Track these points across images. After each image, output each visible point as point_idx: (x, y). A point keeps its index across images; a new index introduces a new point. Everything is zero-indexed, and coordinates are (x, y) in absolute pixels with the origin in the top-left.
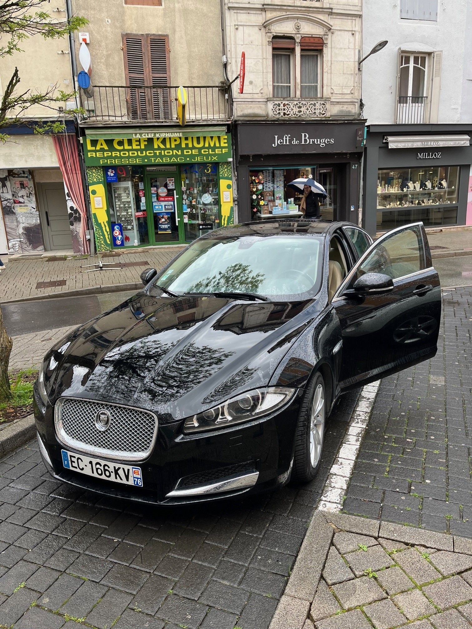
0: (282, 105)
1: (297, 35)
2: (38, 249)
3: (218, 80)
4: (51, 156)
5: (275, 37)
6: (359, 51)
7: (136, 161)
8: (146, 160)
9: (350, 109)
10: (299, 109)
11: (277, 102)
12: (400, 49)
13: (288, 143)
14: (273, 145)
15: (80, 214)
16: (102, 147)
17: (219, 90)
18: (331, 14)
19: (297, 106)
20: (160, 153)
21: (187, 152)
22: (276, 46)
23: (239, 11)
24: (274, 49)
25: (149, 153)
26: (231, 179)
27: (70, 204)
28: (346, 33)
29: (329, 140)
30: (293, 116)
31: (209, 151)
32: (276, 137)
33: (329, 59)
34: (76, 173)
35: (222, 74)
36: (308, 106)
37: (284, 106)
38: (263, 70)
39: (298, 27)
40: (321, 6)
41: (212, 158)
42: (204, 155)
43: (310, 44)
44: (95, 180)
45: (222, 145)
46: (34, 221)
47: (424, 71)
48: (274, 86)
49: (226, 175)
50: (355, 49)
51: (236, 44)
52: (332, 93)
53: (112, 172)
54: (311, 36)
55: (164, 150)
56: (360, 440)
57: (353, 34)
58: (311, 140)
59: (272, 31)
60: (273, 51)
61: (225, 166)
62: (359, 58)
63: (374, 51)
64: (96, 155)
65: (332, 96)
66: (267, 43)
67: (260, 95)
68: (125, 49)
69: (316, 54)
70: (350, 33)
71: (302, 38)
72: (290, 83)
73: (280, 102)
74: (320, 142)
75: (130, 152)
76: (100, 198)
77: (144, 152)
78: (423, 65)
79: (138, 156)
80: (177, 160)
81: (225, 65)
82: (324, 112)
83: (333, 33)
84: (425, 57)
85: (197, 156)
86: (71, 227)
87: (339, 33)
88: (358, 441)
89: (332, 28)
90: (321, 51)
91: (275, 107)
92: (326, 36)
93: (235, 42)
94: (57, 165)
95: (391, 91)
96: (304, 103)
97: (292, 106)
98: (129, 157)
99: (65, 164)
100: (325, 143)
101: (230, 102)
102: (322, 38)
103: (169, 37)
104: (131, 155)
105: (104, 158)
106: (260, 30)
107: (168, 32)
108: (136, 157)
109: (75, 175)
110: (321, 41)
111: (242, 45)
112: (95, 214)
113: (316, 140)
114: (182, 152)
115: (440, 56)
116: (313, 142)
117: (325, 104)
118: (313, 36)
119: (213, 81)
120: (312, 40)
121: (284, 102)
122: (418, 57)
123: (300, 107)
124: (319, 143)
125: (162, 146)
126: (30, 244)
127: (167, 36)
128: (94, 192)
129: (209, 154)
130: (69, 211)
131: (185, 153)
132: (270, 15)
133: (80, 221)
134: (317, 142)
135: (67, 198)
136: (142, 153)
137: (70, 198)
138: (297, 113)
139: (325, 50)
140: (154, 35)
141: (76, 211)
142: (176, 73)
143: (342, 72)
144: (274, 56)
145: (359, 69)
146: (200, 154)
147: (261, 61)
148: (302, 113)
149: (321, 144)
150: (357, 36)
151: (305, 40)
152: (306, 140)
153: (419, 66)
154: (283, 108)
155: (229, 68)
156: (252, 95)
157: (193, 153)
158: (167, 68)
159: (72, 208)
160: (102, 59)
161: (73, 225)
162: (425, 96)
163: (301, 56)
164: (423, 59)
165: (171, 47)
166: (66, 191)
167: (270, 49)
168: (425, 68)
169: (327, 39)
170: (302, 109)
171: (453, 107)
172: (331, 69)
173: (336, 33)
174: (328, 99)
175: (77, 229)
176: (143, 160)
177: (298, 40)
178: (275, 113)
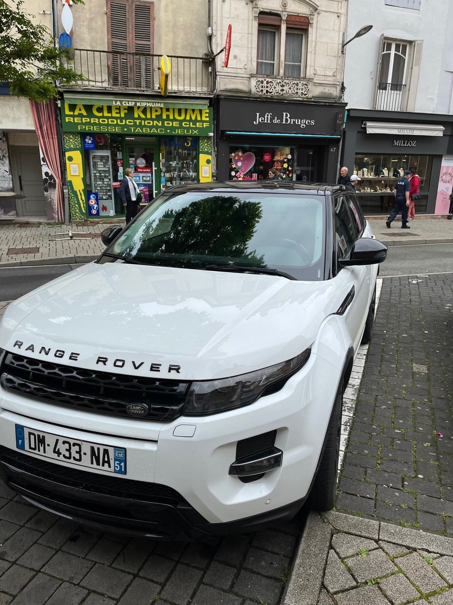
0: (265, 82)
1: (284, 13)
2: (10, 214)
3: (202, 52)
4: (27, 118)
5: (261, 13)
6: (344, 34)
7: (115, 129)
8: (126, 129)
9: (332, 92)
10: (282, 88)
11: (260, 79)
12: (383, 35)
13: (269, 122)
14: (255, 123)
15: (55, 181)
16: (80, 112)
17: (203, 62)
19: (280, 84)
20: (140, 123)
21: (167, 124)
22: (262, 22)
24: (260, 25)
25: (129, 122)
26: (210, 154)
27: (45, 169)
28: (332, 14)
29: (309, 121)
30: (276, 94)
31: (190, 124)
32: (258, 114)
33: (314, 39)
34: (52, 138)
35: (206, 47)
36: (290, 86)
37: (267, 84)
38: (248, 45)
39: (285, 4)
41: (192, 132)
42: (185, 128)
43: (296, 23)
44: (72, 146)
45: (204, 119)
46: (7, 185)
47: (405, 59)
48: (258, 63)
49: (206, 150)
50: (339, 31)
51: (222, 17)
52: (315, 74)
53: (90, 139)
54: (297, 14)
55: (145, 119)
56: (348, 429)
57: (338, 16)
58: (292, 120)
59: (259, 6)
60: (259, 27)
61: (206, 141)
62: (343, 41)
63: (358, 35)
64: (74, 120)
65: (315, 77)
66: (254, 18)
67: (244, 70)
68: (109, 14)
69: (301, 33)
70: (336, 15)
71: (288, 16)
72: (274, 61)
73: (263, 79)
74: (301, 123)
75: (110, 120)
76: (77, 166)
77: (124, 121)
78: (404, 53)
79: (117, 125)
80: (157, 131)
81: (210, 38)
82: (306, 93)
83: (318, 14)
84: (406, 45)
85: (178, 128)
86: (45, 193)
87: (325, 14)
88: (347, 430)
89: (319, 8)
90: (306, 31)
91: (258, 83)
92: (312, 16)
93: (222, 14)
94: (33, 128)
95: (371, 77)
96: (287, 81)
97: (275, 84)
98: (108, 125)
99: (41, 127)
100: (305, 124)
101: (214, 75)
102: (308, 18)
103: (155, 4)
104: (110, 123)
105: (82, 124)
106: (247, 4)
108: (115, 126)
109: (51, 140)
110: (307, 21)
111: (228, 18)
112: (71, 181)
113: (297, 120)
114: (163, 123)
115: (421, 45)
116: (294, 122)
117: (308, 84)
118: (299, 15)
119: (198, 53)
120: (298, 19)
121: (267, 80)
122: (400, 44)
123: (283, 86)
124: (299, 123)
125: (143, 116)
126: (2, 209)
127: (152, 3)
128: (71, 159)
129: (190, 127)
130: (44, 177)
131: (166, 125)
133: (55, 187)
134: (298, 122)
135: (42, 163)
136: (121, 122)
137: (45, 163)
138: (279, 92)
139: (310, 29)
141: (51, 177)
142: (160, 42)
143: (326, 54)
144: (260, 32)
145: (342, 52)
146: (181, 127)
147: (246, 35)
148: (285, 92)
149: (302, 125)
150: (343, 18)
151: (291, 18)
152: (287, 120)
153: (400, 54)
154: (266, 85)
155: (214, 40)
156: (235, 70)
157: (174, 125)
158: (151, 35)
159: (47, 174)
160: (85, 22)
161: (47, 191)
162: (403, 83)
163: (287, 34)
164: (405, 47)
165: (155, 15)
166: (42, 156)
167: (256, 24)
168: (405, 56)
169: (312, 19)
170: (285, 88)
171: (430, 97)
172: (315, 50)
173: (323, 14)
174: (310, 80)
175: (52, 195)
176: (123, 129)
177: (284, 18)
178: (258, 90)
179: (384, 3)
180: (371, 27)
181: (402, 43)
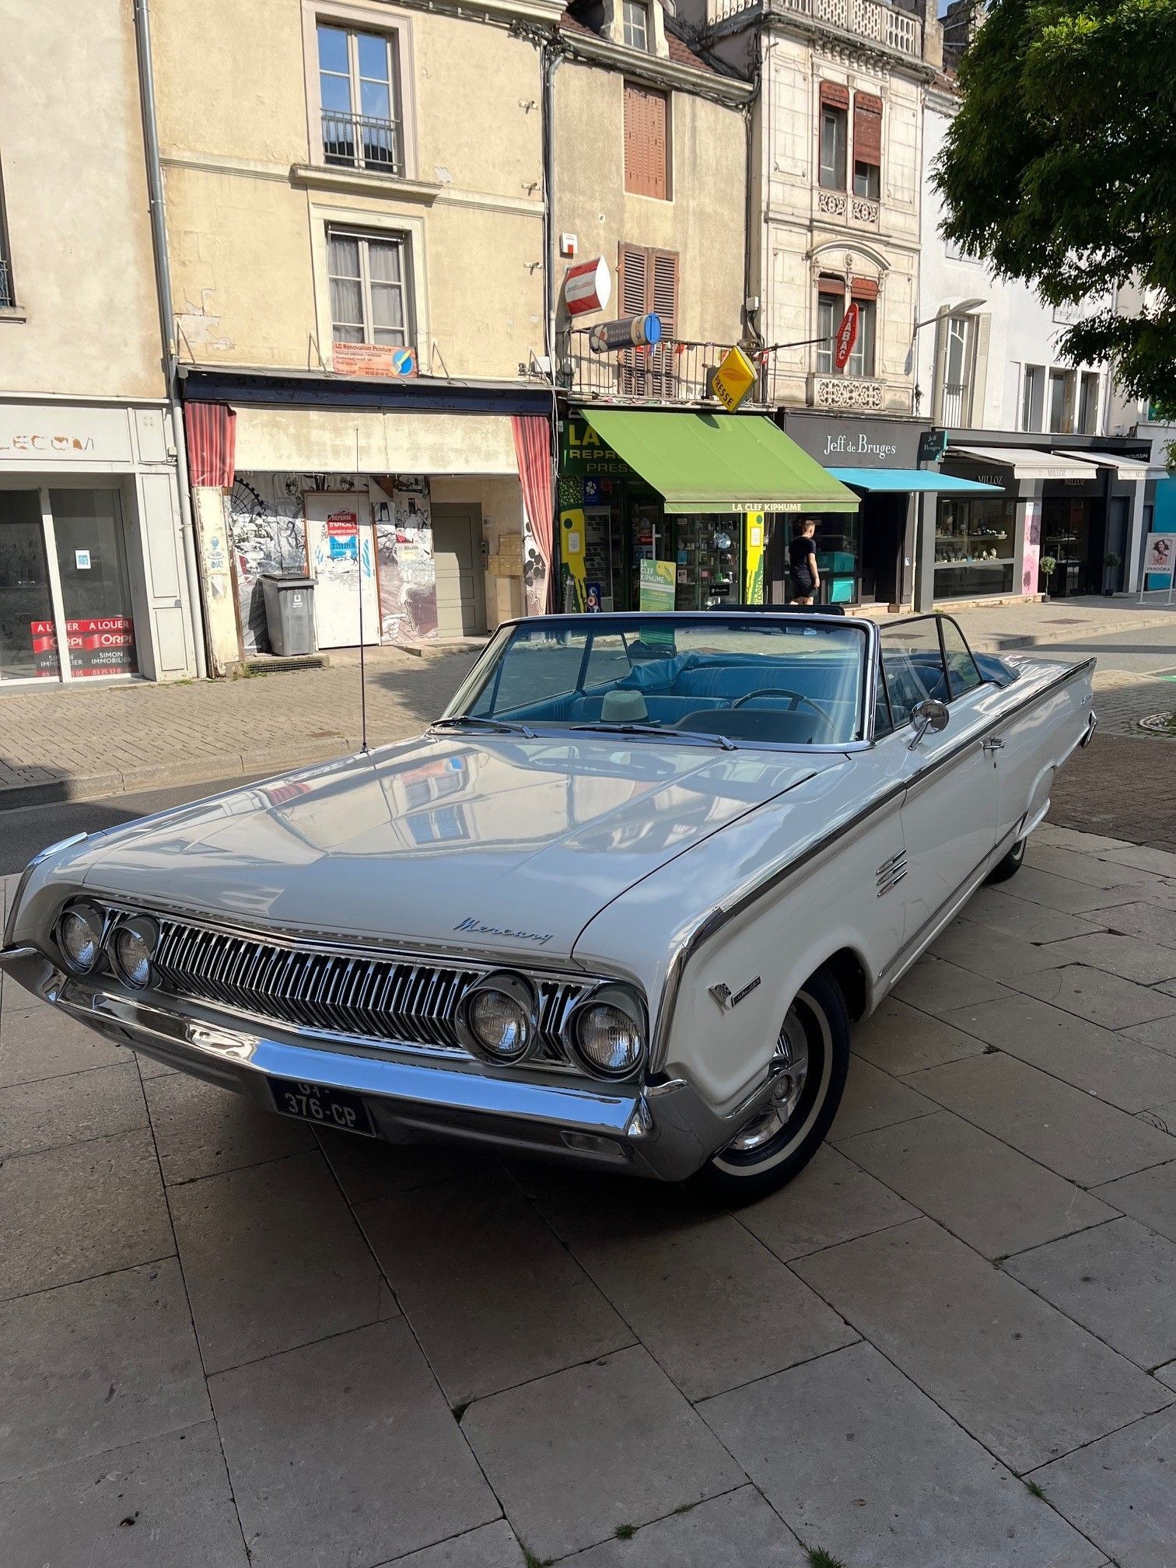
0: (830, 386)
1: (848, 275)
2: (430, 634)
3: (736, 336)
4: (507, 453)
5: (823, 275)
6: (916, 309)
9: (903, 399)
10: (850, 395)
11: (825, 381)
12: (948, 307)
13: (842, 450)
14: (825, 451)
15: (544, 565)
16: (591, 440)
18: (888, 244)
19: (847, 389)
22: (823, 290)
23: (779, 226)
24: (820, 294)
27: (530, 544)
28: (902, 277)
29: (890, 448)
30: (843, 404)
32: (829, 437)
34: (544, 487)
35: (742, 326)
37: (833, 388)
39: (849, 261)
40: (876, 231)
43: (863, 291)
44: (572, 500)
46: (427, 578)
47: (962, 344)
50: (910, 304)
51: (775, 279)
52: (883, 371)
53: (592, 487)
54: (863, 277)
57: (910, 280)
58: (869, 446)
59: (819, 264)
60: (819, 297)
62: (915, 319)
64: (581, 455)
66: (814, 283)
67: (800, 365)
68: (622, 272)
69: (868, 307)
70: (907, 277)
71: (854, 279)
72: (831, 350)
73: (828, 381)
74: (880, 450)
76: (577, 535)
78: (962, 333)
81: (753, 313)
82: (877, 402)
83: (889, 275)
84: (964, 322)
86: (528, 588)
87: (895, 275)
89: (890, 268)
90: (874, 304)
91: (824, 387)
92: (881, 281)
93: (773, 277)
94: (516, 471)
95: (931, 374)
96: (856, 384)
97: (842, 389)
99: (528, 469)
100: (885, 452)
101: (763, 374)
102: (876, 283)
103: (680, 256)
105: (592, 460)
106: (805, 259)
107: (679, 249)
109: (541, 490)
110: (875, 288)
111: (781, 283)
112: (567, 564)
113: (874, 446)
115: (989, 321)
116: (872, 449)
117: (881, 388)
118: (866, 278)
120: (865, 285)
121: (833, 381)
122: (958, 320)
123: (851, 391)
124: (878, 451)
126: (416, 625)
127: (677, 254)
128: (569, 523)
130: (528, 558)
132: (819, 237)
133: (543, 577)
134: (876, 450)
135: (526, 533)
137: (531, 534)
138: (847, 400)
139: (878, 300)
140: (661, 250)
141: (538, 558)
142: (684, 319)
143: (895, 340)
144: (819, 304)
145: (914, 335)
147: (803, 311)
148: (853, 401)
149: (881, 454)
150: (914, 281)
151: (857, 282)
152: (863, 449)
153: (957, 335)
154: (832, 390)
155: (762, 318)
156: (789, 365)
158: (674, 308)
159: (532, 552)
161: (531, 585)
162: (961, 383)
164: (962, 325)
165: (680, 274)
166: (526, 520)
167: (815, 293)
168: (963, 339)
169: (881, 285)
170: (853, 395)
171: (994, 404)
172: (884, 332)
173: (891, 275)
174: (883, 381)
175: (538, 592)
177: (849, 283)
178: (822, 398)
179: (943, 255)
180: (985, 302)
181: (959, 318)
